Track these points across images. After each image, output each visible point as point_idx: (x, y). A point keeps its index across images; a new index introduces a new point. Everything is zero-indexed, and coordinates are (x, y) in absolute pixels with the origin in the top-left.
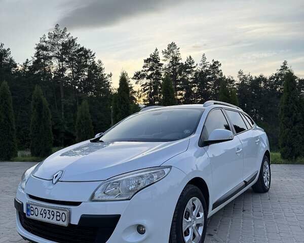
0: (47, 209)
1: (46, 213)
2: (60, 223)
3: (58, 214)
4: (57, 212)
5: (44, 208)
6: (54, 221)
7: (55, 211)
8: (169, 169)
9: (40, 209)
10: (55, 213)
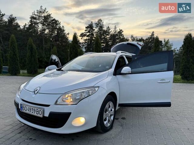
0: (31, 108)
1: (31, 110)
2: (39, 115)
3: (37, 111)
4: (37, 110)
5: (30, 107)
6: (35, 114)
7: (36, 109)
8: (98, 88)
9: (28, 107)
10: (36, 110)
